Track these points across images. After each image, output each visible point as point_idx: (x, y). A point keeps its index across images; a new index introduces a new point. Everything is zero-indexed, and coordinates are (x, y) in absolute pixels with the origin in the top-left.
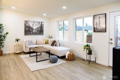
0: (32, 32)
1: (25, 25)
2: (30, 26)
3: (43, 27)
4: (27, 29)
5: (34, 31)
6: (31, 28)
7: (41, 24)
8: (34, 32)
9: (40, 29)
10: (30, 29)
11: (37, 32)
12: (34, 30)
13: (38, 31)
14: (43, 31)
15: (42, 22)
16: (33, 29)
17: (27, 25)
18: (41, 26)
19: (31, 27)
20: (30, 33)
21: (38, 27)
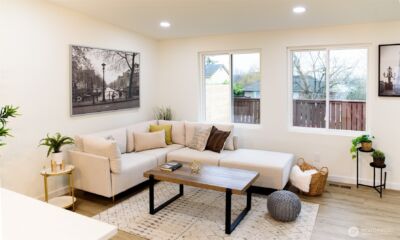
0: (100, 99)
1: (74, 66)
2: (93, 71)
3: (138, 75)
4: (81, 86)
5: (106, 94)
6: (98, 78)
7: (131, 63)
8: (107, 98)
9: (128, 85)
10: (95, 86)
11: (117, 97)
12: (108, 90)
13: (120, 95)
14: (138, 93)
15: (134, 55)
16: (103, 85)
17: (82, 66)
18: (132, 69)
19: (96, 74)
20: (94, 104)
21: (122, 75)
